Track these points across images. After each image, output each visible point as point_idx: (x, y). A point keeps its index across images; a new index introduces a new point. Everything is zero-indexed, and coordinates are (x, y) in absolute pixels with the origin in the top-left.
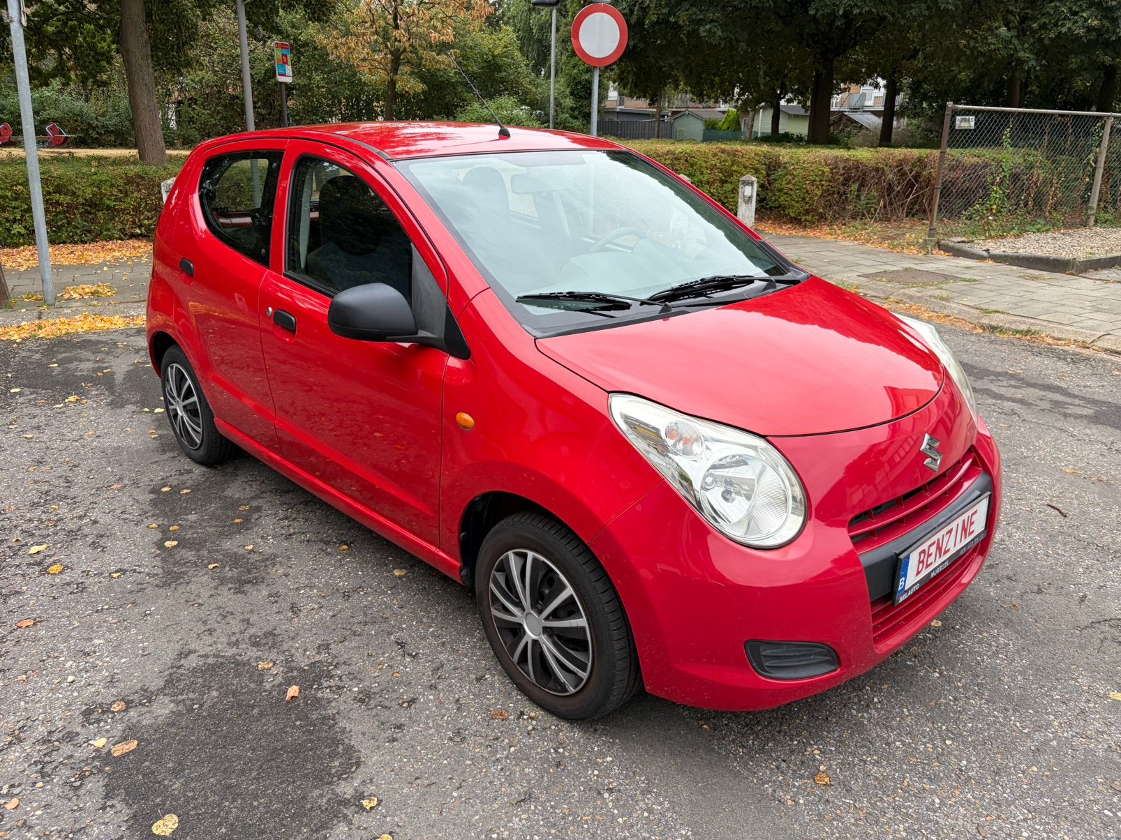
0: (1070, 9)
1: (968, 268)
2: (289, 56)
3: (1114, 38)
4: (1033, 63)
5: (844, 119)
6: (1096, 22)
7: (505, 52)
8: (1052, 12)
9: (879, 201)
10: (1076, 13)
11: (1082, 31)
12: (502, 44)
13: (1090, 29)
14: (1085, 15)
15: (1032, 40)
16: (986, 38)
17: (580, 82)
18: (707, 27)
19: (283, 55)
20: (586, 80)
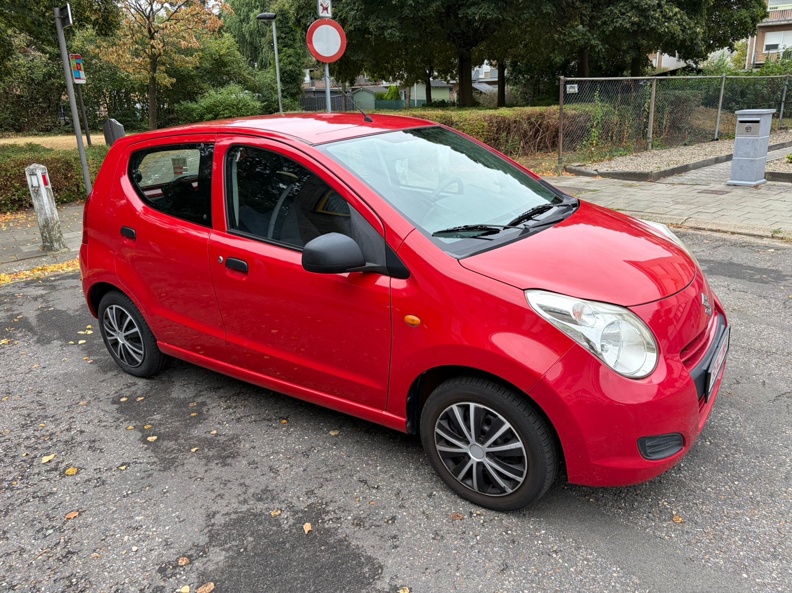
0: (620, 11)
1: (589, 182)
2: (82, 64)
3: (648, 29)
4: (600, 47)
6: (636, 19)
7: (228, 52)
8: (609, 13)
9: (520, 143)
10: (623, 14)
11: (628, 26)
12: (225, 46)
13: (633, 24)
14: (629, 14)
15: (598, 32)
16: (570, 33)
17: (286, 72)
18: (389, 31)
19: (77, 64)
20: (290, 70)
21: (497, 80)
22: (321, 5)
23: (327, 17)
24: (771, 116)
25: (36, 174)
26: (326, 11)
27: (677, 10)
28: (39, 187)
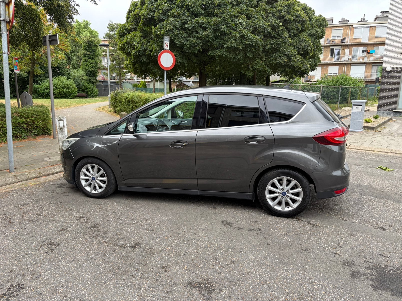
2: (18, 63)
3: (290, 64)
5: (182, 84)
6: (286, 60)
8: (274, 56)
10: (280, 57)
11: (283, 62)
21: (198, 81)
22: (165, 43)
23: (167, 49)
24: (365, 103)
25: (63, 120)
26: (167, 47)
27: (300, 57)
28: (64, 126)
